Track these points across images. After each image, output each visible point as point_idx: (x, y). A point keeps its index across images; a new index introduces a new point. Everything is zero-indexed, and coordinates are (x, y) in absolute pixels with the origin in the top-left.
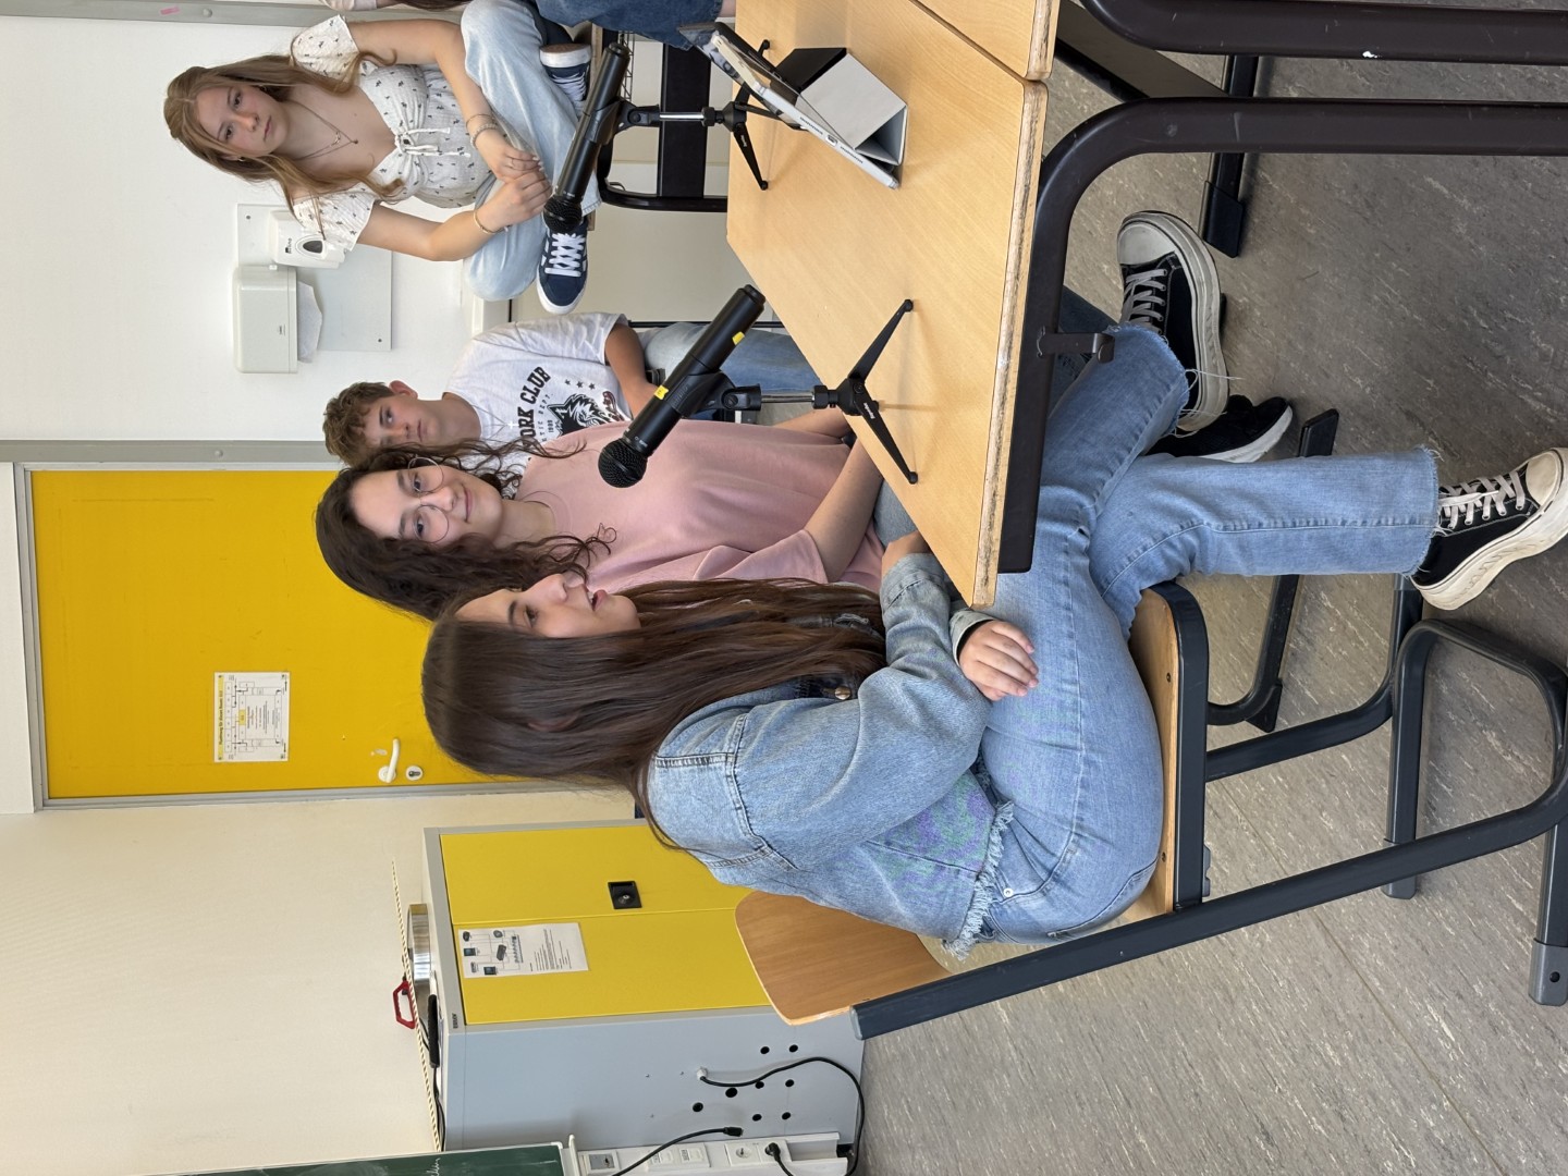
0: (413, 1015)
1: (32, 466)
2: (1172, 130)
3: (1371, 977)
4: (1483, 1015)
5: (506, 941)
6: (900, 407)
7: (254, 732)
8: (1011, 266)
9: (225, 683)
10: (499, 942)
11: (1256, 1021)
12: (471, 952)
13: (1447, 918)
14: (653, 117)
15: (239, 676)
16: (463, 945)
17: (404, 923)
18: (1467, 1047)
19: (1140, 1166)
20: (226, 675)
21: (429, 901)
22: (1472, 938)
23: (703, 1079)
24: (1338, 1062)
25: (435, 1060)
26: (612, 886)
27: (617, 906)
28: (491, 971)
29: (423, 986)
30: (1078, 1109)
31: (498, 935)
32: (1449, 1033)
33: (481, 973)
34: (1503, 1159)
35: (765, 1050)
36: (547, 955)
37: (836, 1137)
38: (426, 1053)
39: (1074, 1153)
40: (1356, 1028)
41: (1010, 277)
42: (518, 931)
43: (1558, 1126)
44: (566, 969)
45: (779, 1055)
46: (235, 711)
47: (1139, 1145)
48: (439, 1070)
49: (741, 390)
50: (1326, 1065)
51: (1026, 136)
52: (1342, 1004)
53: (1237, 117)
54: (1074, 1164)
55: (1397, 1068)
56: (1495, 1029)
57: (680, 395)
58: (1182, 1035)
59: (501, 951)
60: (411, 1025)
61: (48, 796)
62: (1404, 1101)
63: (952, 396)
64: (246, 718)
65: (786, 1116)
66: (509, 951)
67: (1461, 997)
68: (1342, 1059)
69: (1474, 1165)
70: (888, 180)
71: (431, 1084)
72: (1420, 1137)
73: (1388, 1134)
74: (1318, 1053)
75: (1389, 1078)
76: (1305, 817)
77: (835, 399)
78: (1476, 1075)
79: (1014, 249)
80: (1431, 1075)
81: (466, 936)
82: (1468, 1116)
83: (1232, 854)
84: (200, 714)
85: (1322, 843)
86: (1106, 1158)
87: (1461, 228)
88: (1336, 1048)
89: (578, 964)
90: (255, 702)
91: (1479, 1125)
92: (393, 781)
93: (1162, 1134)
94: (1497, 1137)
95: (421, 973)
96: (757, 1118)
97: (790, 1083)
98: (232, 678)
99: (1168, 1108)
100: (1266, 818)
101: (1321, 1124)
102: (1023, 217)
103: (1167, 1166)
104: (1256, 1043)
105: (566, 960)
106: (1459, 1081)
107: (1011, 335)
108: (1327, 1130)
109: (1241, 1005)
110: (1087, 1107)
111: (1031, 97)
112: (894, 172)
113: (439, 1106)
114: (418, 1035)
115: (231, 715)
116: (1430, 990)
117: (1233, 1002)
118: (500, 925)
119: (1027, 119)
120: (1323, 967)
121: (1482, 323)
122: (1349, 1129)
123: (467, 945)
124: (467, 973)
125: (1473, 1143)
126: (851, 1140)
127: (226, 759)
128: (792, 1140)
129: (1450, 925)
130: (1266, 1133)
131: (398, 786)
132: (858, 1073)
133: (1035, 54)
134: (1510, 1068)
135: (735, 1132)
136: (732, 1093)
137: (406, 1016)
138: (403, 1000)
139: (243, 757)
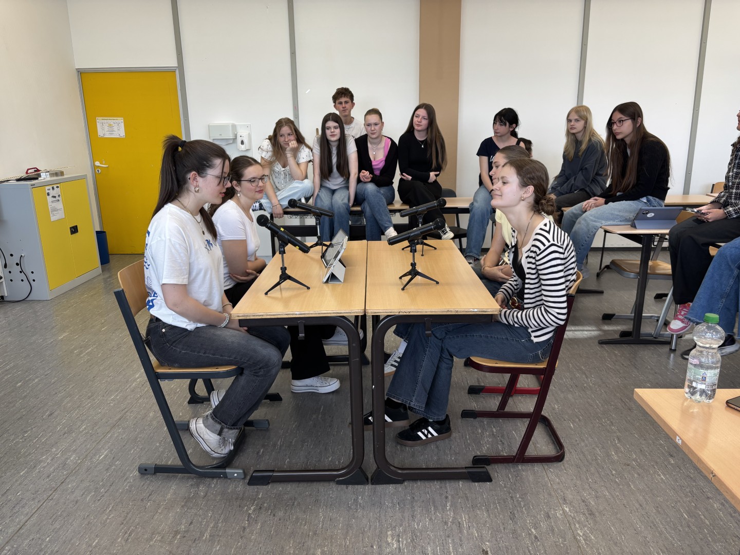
0: (30, 173)
1: (177, 72)
2: (354, 345)
3: (111, 434)
4: (110, 465)
5: (57, 198)
6: (281, 289)
7: (106, 128)
8: (321, 312)
9: (121, 120)
10: (57, 196)
11: (85, 405)
12: (53, 188)
13: (136, 450)
14: (318, 224)
15: (123, 124)
16: (55, 186)
17: (58, 170)
18: (99, 463)
19: (28, 381)
20: (123, 121)
21: (65, 176)
22: (132, 458)
23: (22, 256)
24: (81, 430)
25: (18, 180)
26: (76, 226)
27: (71, 228)
28: (48, 194)
29: (39, 176)
30: (39, 362)
31: (59, 196)
32: (101, 458)
33: (47, 192)
34: (68, 480)
35: (32, 272)
36: (55, 210)
37: (6, 295)
38: (19, 178)
39: (25, 362)
40: (94, 433)
41: (319, 312)
42: (61, 201)
43: (84, 493)
44: (51, 215)
45: (31, 277)
46: (112, 123)
47: (34, 380)
48: (15, 181)
49: (284, 249)
50: (79, 427)
51: (353, 311)
52: (99, 428)
53: (358, 359)
54: (21, 363)
55: (85, 446)
56: (107, 470)
57: (282, 234)
58: (73, 387)
59: (55, 197)
60: (27, 173)
61: (81, 73)
62: (76, 450)
63: (286, 302)
64: (110, 126)
65: (11, 280)
66: (54, 199)
67: (114, 458)
68: (83, 431)
69: (63, 473)
70: (325, 280)
71: (10, 179)
72: (66, 457)
73: (64, 448)
74: (82, 424)
75: (81, 444)
76: (150, 408)
77: (284, 272)
78: (91, 467)
79: (326, 312)
80: (87, 455)
81: (58, 187)
82: (77, 468)
83: (133, 391)
84: (111, 113)
85: (145, 414)
86: (27, 372)
87: (314, 416)
88: (85, 428)
89: (53, 218)
90: (115, 128)
91: (76, 472)
92: (96, 165)
93: (40, 386)
94: (74, 477)
95: (43, 175)
96: (10, 272)
97: (22, 280)
98: (122, 122)
99: (49, 387)
100: (147, 398)
101: (60, 429)
102: (334, 313)
103: (30, 389)
104: (78, 407)
105: (54, 215)
106: (87, 463)
107: (304, 314)
108: (59, 431)
109: (89, 401)
110: (40, 364)
111: (362, 311)
112: (327, 282)
113: (4, 181)
114: (24, 175)
115: (111, 122)
116: (112, 450)
117: (89, 398)
118: (62, 197)
119: (357, 311)
120: (109, 421)
121: (294, 426)
122: (62, 437)
123: (55, 187)
124: (47, 188)
125: (70, 471)
126: (5, 299)
127: (97, 121)
128: (4, 283)
129: (134, 451)
130: (51, 414)
131: (94, 167)
132: (28, 299)
133: (372, 311)
134: (97, 476)
135: (5, 266)
136: (17, 264)
137: (29, 171)
138: (33, 170)
139: (99, 125)
